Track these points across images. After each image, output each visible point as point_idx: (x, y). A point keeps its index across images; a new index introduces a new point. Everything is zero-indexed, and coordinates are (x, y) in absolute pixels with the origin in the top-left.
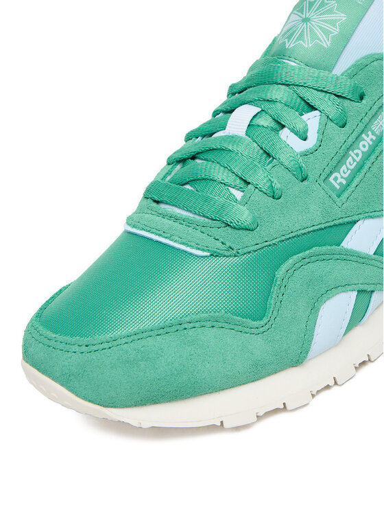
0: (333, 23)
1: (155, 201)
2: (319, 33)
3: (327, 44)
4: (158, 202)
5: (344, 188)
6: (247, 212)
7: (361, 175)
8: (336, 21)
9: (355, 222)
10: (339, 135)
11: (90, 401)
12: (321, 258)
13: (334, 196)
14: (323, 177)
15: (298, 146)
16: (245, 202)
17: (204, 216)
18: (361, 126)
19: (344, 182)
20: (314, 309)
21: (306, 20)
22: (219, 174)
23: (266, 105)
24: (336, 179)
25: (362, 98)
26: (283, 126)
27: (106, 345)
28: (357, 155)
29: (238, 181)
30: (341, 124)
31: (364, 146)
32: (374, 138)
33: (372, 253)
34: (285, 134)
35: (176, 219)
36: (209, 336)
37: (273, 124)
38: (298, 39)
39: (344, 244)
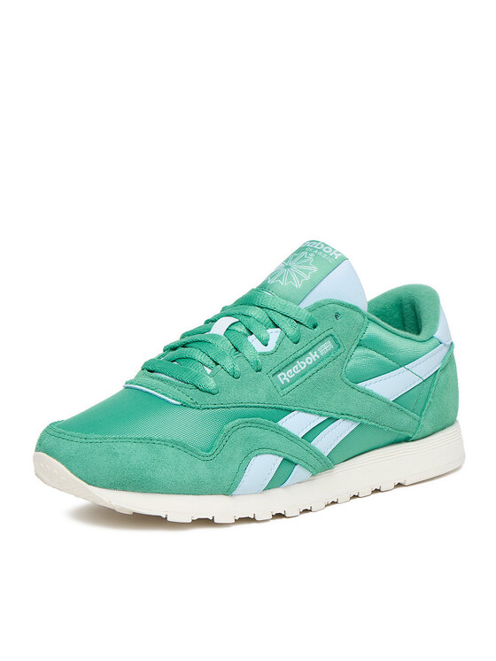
0: (306, 272)
1: (149, 371)
2: (295, 277)
3: (298, 285)
4: (152, 372)
5: (287, 385)
6: (213, 381)
7: (302, 379)
8: (309, 271)
9: (291, 411)
10: (291, 348)
11: (80, 478)
12: (259, 425)
13: (278, 387)
14: (273, 372)
15: (260, 348)
16: (212, 375)
17: (182, 381)
18: (310, 346)
19: (289, 381)
20: (247, 457)
21: (287, 267)
22: (199, 356)
23: (242, 318)
24: (283, 377)
25: (315, 327)
26: (252, 334)
27: (99, 441)
28: (303, 365)
29: (211, 362)
30: (295, 341)
31: (309, 361)
32: (318, 357)
33: (300, 436)
34: (251, 338)
35: (162, 380)
36: (170, 452)
37: (246, 332)
38: (278, 278)
39: (280, 423)
